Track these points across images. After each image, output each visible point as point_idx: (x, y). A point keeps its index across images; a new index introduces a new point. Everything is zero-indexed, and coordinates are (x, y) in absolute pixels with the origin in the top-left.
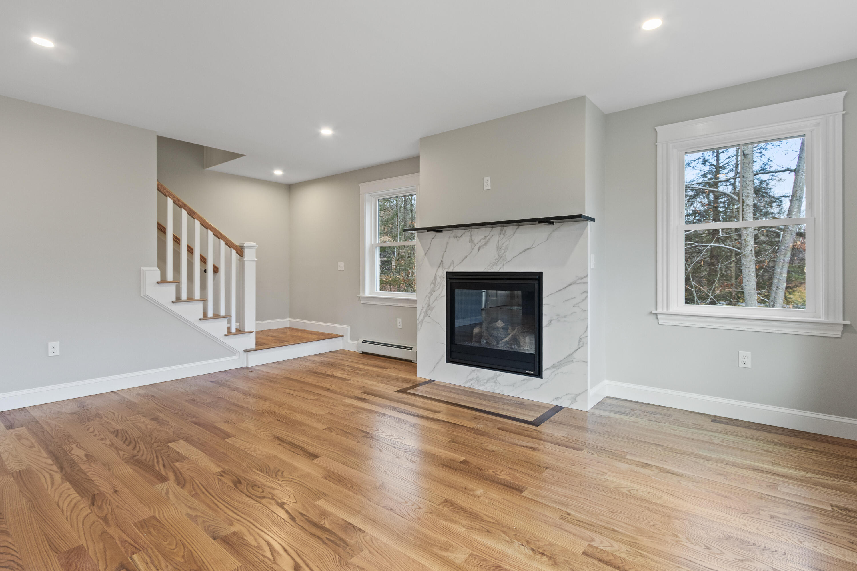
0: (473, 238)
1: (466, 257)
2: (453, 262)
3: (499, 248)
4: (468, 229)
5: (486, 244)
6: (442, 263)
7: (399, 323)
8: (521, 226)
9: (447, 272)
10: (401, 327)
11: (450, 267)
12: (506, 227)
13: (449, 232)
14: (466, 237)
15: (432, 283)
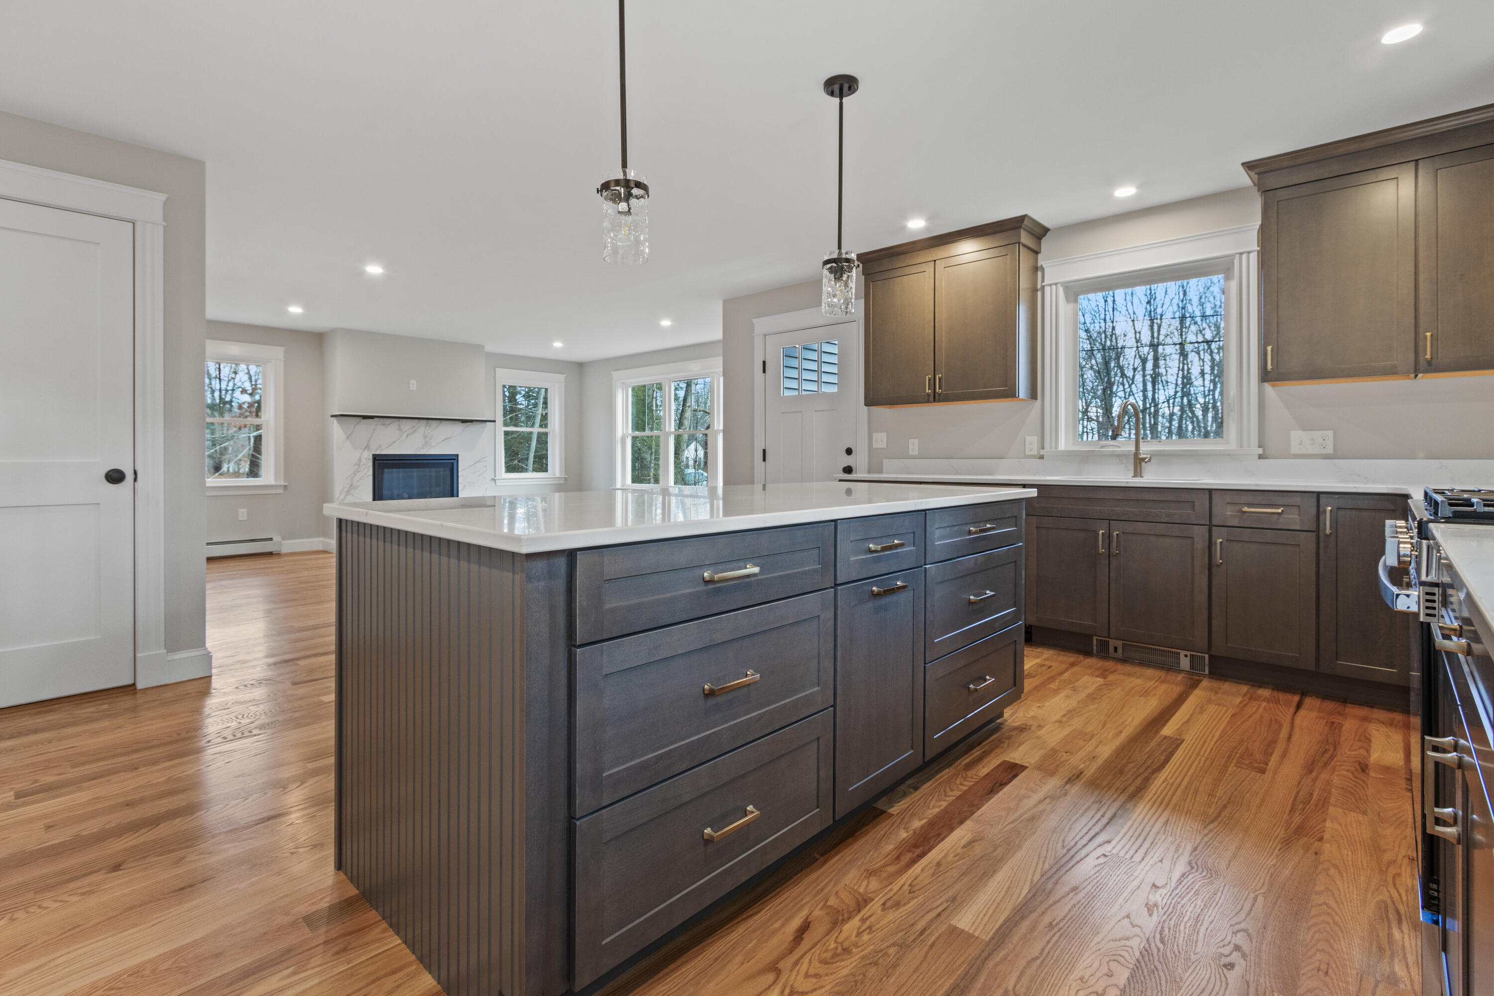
0: (402, 427)
1: (395, 442)
2: (380, 446)
3: (425, 437)
4: (396, 420)
5: (414, 432)
6: (367, 447)
7: (243, 514)
8: (443, 422)
9: (373, 455)
10: (245, 518)
11: (376, 450)
12: (430, 421)
13: (376, 420)
14: (394, 426)
15: (356, 464)
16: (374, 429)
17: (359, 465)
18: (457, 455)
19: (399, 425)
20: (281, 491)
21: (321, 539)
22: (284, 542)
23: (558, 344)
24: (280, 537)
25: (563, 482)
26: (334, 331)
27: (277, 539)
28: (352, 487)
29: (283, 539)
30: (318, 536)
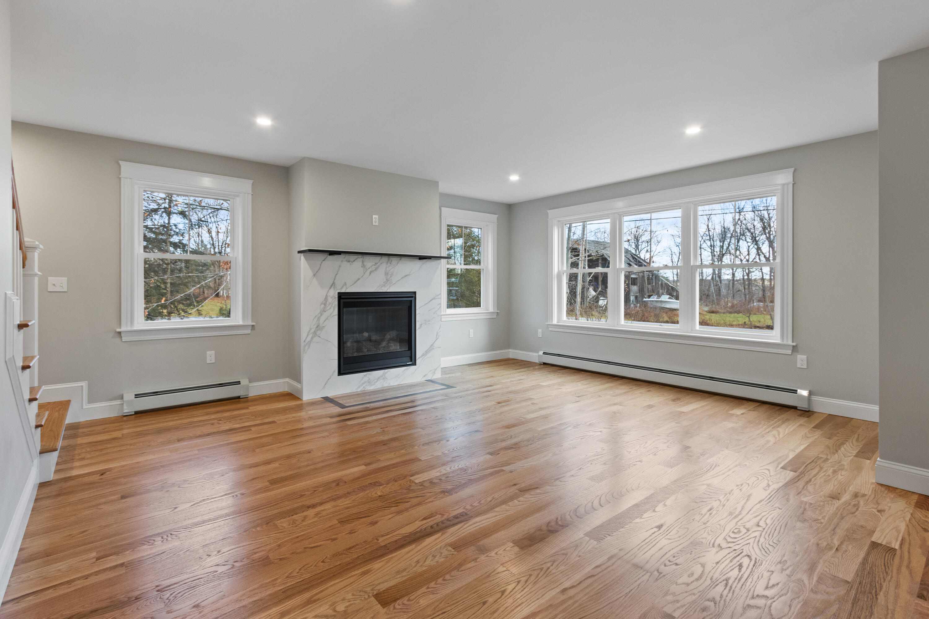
0: (365, 263)
1: (359, 279)
2: (345, 284)
3: (386, 274)
4: (360, 256)
5: (376, 269)
6: (333, 285)
7: (211, 357)
8: (403, 259)
9: (338, 293)
10: (213, 361)
11: (342, 288)
12: (392, 258)
13: (342, 256)
14: (358, 262)
15: (322, 304)
16: (340, 266)
17: (325, 304)
18: (415, 292)
19: (363, 262)
20: (248, 331)
21: (287, 380)
22: (251, 385)
23: (514, 178)
24: (248, 380)
25: (495, 316)
26: (302, 161)
27: (244, 382)
28: (319, 327)
29: (250, 381)
30: (284, 377)
